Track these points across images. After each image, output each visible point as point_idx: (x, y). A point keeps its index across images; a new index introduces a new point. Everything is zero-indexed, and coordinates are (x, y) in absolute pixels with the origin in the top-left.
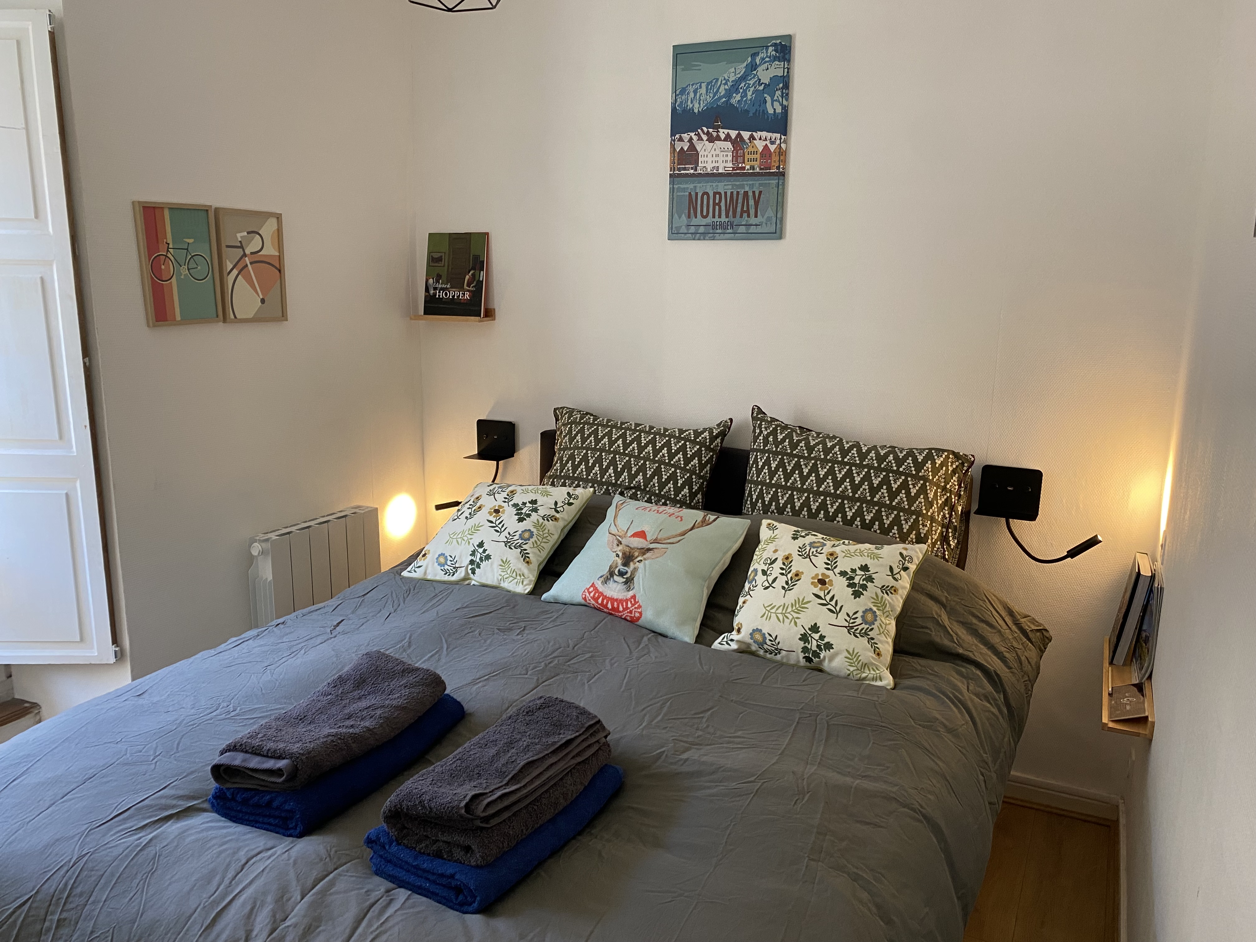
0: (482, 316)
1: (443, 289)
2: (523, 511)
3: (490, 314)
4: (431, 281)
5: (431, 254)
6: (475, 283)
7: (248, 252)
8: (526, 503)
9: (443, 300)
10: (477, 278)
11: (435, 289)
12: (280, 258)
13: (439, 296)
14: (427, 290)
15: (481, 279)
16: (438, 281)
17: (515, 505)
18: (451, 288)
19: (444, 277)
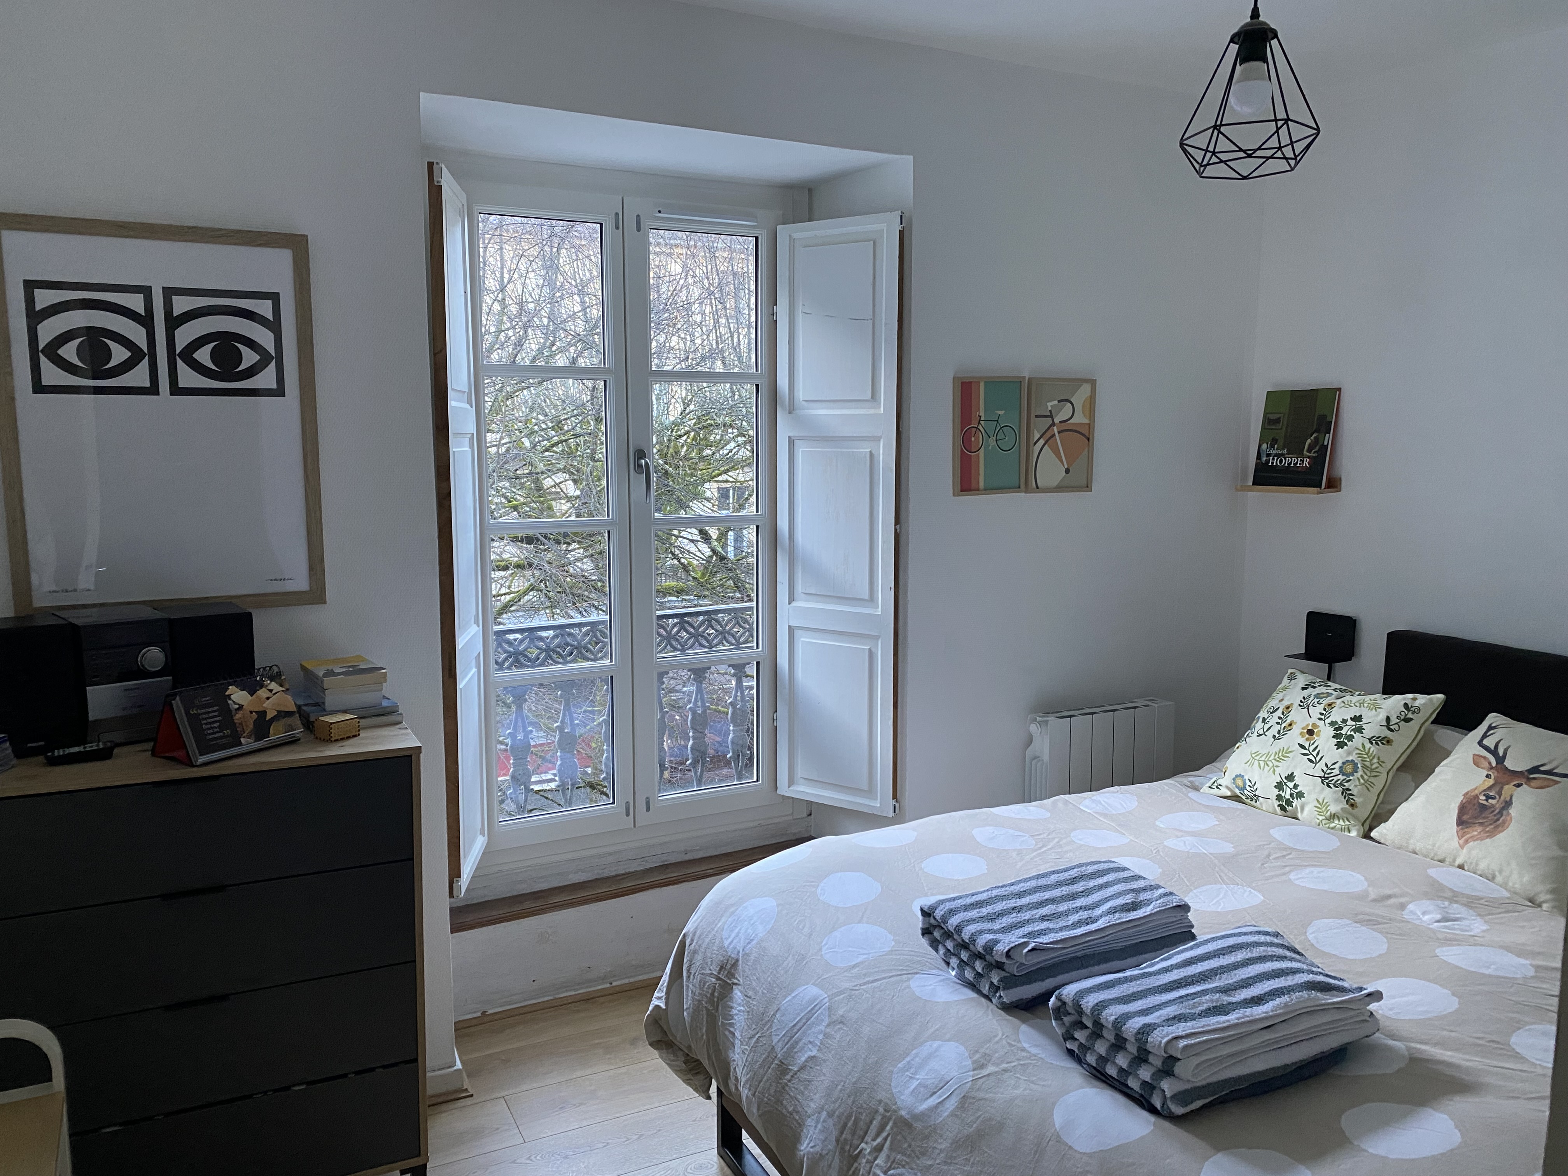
0: (1323, 487)
1: (1278, 456)
2: (1343, 732)
3: (1334, 484)
4: (1264, 446)
5: (1268, 415)
6: (1317, 448)
7: (1057, 421)
8: (1347, 720)
9: (1278, 468)
10: (1321, 443)
11: (1268, 455)
12: (1090, 426)
13: (1273, 463)
14: (1259, 457)
15: (1326, 443)
16: (1272, 447)
17: (1332, 724)
18: (1288, 454)
19: (1281, 442)
